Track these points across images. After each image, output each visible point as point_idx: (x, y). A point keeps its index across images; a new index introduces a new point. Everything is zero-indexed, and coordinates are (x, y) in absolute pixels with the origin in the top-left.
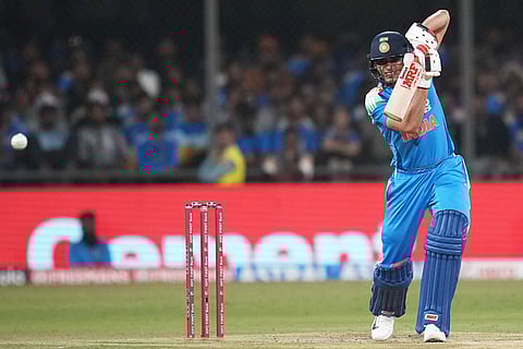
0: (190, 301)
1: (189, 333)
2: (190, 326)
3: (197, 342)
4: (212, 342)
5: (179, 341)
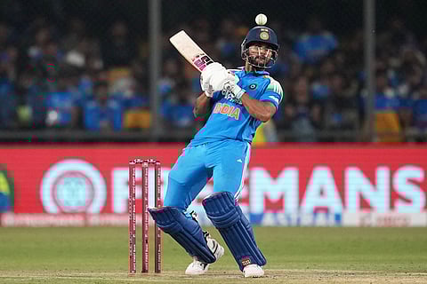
0: (133, 242)
1: (132, 269)
2: (132, 263)
3: (138, 277)
4: (151, 277)
5: (123, 276)
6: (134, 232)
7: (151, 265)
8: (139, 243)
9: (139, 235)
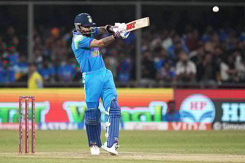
0: (21, 138)
1: (20, 151)
2: (20, 148)
3: (23, 155)
4: (30, 155)
5: (16, 154)
6: (22, 133)
7: (30, 149)
8: (24, 138)
9: (24, 134)
